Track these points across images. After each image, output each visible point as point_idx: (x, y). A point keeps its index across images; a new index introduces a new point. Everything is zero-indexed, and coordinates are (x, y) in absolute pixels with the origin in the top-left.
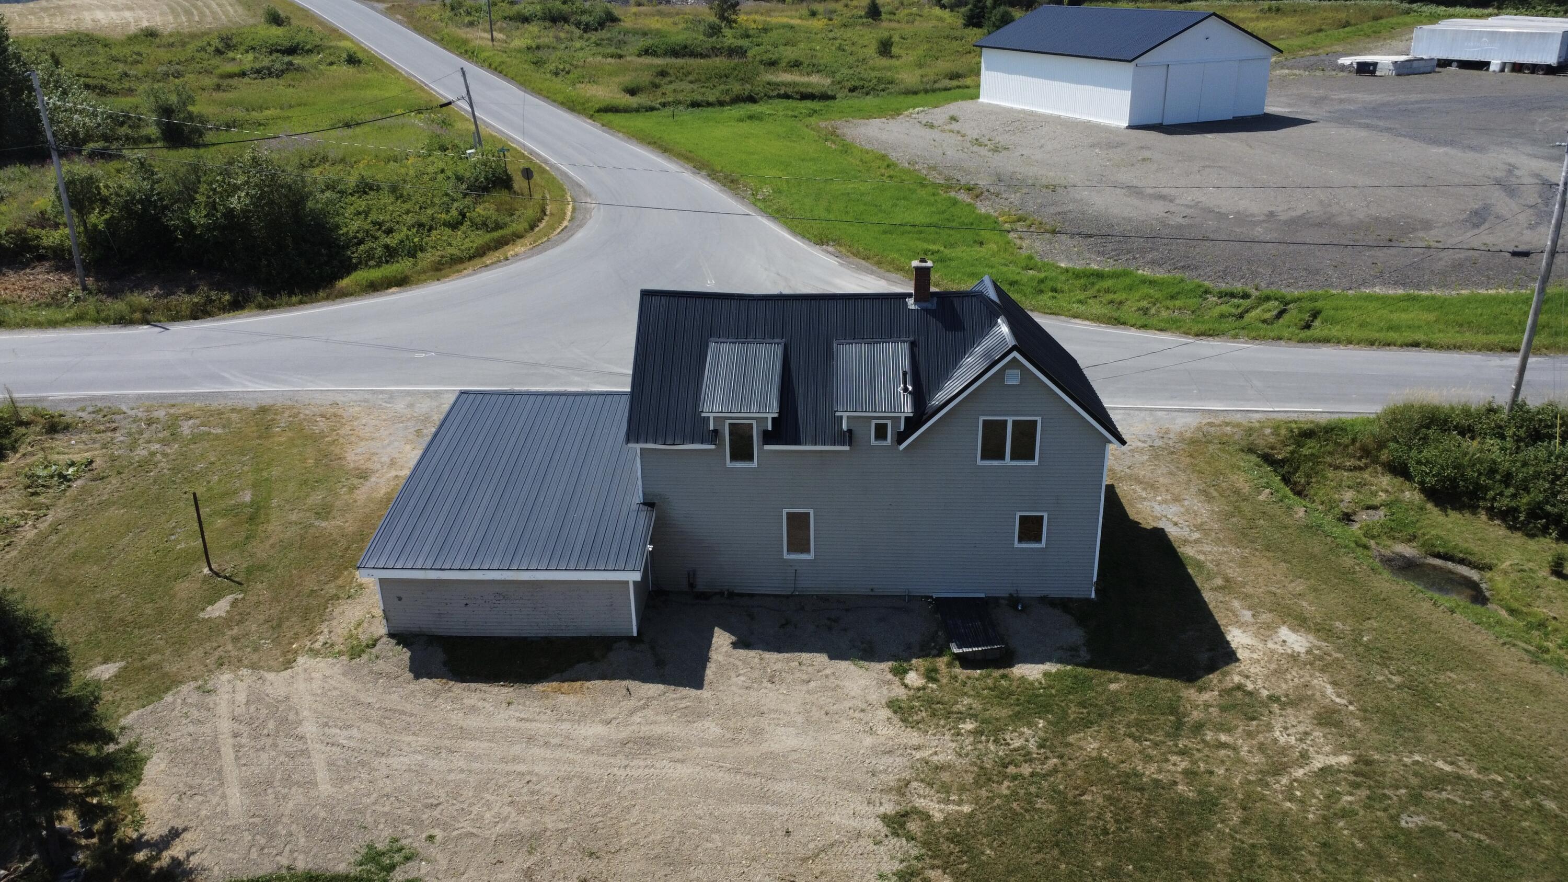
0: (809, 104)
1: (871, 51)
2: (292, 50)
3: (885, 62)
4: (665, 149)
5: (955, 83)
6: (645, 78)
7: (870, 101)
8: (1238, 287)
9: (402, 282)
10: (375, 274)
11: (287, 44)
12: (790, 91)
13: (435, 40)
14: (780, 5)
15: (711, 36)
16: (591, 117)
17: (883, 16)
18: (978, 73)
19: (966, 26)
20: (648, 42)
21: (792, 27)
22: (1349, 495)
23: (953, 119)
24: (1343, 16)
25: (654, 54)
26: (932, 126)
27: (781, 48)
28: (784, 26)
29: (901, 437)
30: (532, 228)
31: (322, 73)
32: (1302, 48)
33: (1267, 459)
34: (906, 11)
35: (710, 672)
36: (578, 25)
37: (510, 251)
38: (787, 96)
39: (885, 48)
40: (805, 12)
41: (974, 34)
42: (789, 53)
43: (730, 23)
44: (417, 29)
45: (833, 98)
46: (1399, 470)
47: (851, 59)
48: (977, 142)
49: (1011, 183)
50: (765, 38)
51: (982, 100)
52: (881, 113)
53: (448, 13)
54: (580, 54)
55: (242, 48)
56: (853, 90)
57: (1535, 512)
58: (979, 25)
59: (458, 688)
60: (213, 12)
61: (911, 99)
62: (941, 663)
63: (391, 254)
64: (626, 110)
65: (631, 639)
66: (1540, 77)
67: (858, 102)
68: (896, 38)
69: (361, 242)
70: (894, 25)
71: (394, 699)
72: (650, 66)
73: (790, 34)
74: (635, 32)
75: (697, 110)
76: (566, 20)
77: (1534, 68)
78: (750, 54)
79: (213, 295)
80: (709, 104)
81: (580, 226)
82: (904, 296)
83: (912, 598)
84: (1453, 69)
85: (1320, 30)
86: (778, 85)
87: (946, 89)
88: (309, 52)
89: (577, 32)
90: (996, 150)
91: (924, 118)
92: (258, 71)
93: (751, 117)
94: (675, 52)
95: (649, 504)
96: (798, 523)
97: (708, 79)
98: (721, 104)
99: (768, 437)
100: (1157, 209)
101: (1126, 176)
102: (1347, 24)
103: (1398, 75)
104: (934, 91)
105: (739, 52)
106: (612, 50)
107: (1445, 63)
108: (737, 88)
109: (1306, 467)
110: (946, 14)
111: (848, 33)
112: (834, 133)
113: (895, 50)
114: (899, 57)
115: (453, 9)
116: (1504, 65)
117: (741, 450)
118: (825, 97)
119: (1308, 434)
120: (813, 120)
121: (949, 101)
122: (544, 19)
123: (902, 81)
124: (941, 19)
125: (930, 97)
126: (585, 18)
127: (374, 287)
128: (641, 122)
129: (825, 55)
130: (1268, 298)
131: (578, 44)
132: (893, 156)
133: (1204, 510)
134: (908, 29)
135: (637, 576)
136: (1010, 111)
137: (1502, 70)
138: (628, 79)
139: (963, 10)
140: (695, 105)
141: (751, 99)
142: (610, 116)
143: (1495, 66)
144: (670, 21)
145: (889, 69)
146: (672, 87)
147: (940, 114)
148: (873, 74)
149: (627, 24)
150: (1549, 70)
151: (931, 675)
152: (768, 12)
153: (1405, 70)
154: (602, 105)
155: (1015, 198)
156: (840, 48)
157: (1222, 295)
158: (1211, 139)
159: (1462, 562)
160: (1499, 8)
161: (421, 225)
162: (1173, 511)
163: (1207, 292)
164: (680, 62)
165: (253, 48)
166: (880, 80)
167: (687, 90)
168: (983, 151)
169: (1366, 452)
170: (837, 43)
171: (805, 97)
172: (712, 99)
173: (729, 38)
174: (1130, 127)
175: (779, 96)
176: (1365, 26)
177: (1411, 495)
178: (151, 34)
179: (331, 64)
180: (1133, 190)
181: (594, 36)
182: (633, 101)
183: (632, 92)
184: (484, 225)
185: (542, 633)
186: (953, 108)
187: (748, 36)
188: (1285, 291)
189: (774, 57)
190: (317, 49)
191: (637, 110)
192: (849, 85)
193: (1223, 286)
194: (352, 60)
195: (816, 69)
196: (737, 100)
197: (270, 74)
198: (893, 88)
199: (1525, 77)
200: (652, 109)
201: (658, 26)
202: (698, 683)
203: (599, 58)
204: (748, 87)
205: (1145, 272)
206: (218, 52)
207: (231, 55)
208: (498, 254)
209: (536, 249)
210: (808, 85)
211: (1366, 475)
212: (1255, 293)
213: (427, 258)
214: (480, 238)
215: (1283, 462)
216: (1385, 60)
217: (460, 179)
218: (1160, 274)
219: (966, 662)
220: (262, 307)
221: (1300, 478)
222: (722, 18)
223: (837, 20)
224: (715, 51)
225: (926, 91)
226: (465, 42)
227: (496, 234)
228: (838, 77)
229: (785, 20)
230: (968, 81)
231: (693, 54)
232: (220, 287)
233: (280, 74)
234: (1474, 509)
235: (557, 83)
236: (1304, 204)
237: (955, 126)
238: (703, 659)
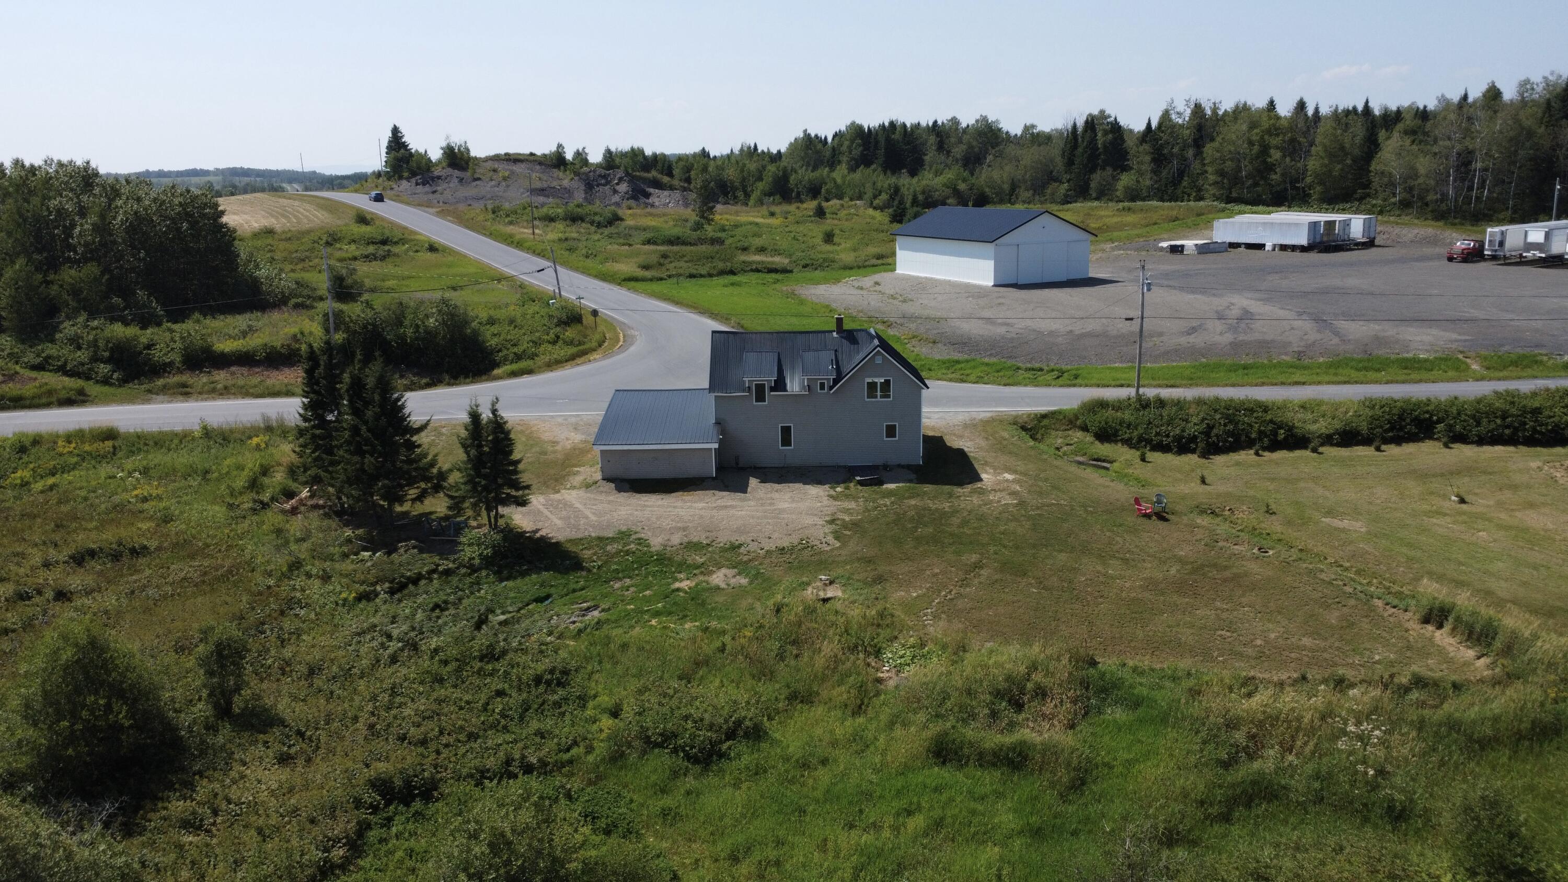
0: (774, 275)
1: (818, 240)
2: (384, 242)
3: (829, 247)
4: (677, 303)
5: (880, 262)
6: (654, 259)
7: (818, 273)
8: (1037, 365)
9: (530, 372)
10: (514, 367)
11: (379, 238)
12: (759, 267)
13: (485, 235)
14: (744, 208)
15: (695, 230)
16: (619, 284)
17: (828, 215)
18: (894, 254)
19: (891, 222)
20: (649, 235)
21: (757, 224)
22: (1059, 441)
23: (877, 283)
24: (1175, 213)
25: (655, 243)
26: (862, 288)
27: (751, 239)
28: (751, 223)
29: (831, 388)
30: (600, 346)
31: (413, 258)
32: (1138, 236)
33: (1024, 428)
34: (845, 212)
35: (749, 489)
36: (592, 223)
37: (592, 357)
38: (757, 270)
39: (829, 238)
40: (766, 213)
41: (896, 226)
42: (757, 242)
43: (709, 221)
44: (467, 227)
45: (791, 271)
46: (1085, 429)
47: (803, 246)
48: (893, 297)
49: (912, 318)
50: (738, 232)
51: (898, 271)
52: (826, 281)
53: (491, 216)
54: (600, 244)
55: (346, 241)
56: (805, 266)
57: (1141, 439)
58: (900, 222)
59: (638, 496)
60: (306, 217)
61: (847, 272)
62: (852, 485)
63: (518, 357)
64: (643, 280)
65: (713, 479)
66: (1297, 254)
67: (808, 274)
68: (837, 232)
69: (500, 351)
70: (836, 222)
71: (611, 498)
72: (655, 252)
73: (755, 229)
74: (637, 228)
75: (694, 280)
76: (582, 220)
77: (1294, 248)
78: (728, 242)
79: (415, 379)
80: (702, 276)
81: (631, 344)
82: (832, 332)
83: (839, 467)
84: (1242, 249)
85: (1155, 224)
86: (751, 263)
87: (874, 266)
88: (396, 243)
89: (593, 229)
90: (904, 301)
91: (856, 284)
92: (366, 257)
93: (732, 284)
94: (672, 241)
95: (718, 423)
96: (786, 431)
97: (699, 260)
98: (710, 275)
99: (772, 389)
100: (1001, 330)
101: (987, 314)
102: (1176, 219)
103: (1199, 253)
104: (865, 267)
105: (720, 241)
106: (621, 241)
107: (1234, 245)
108: (721, 265)
109: (1042, 431)
110: (877, 214)
111: (801, 228)
112: (793, 293)
113: (836, 239)
114: (839, 244)
115: (494, 212)
116: (1274, 246)
117: (760, 397)
118: (785, 271)
119: (1044, 416)
120: (777, 286)
121: (875, 273)
122: (565, 219)
123: (841, 260)
124: (873, 218)
125: (861, 271)
126: (597, 218)
127: (514, 374)
128: (656, 287)
129: (784, 244)
130: (1053, 370)
131: (596, 237)
132: (834, 306)
133: (983, 443)
134: (846, 225)
135: (716, 446)
136: (918, 278)
137: (1274, 250)
138: (641, 259)
139: (891, 210)
140: (692, 276)
141: (732, 272)
142: (633, 284)
143: (1268, 247)
144: (662, 219)
145: (832, 252)
146: (673, 265)
147: (868, 281)
148: (820, 256)
149: (630, 222)
150: (1303, 249)
151: (847, 488)
152: (737, 213)
153: (1203, 250)
154: (627, 276)
155: (913, 326)
156: (795, 238)
157: (1027, 370)
158: (1047, 292)
159: (1104, 461)
160: (1289, 207)
161: (533, 342)
162: (969, 444)
163: (1018, 368)
164: (676, 248)
165: (354, 241)
166: (825, 260)
167: (684, 266)
168: (895, 302)
169: (1071, 422)
170: (792, 235)
171: (771, 271)
172: (704, 272)
173: (709, 231)
174: (995, 286)
175: (752, 270)
176: (1189, 221)
177: (1089, 438)
178: (269, 232)
179: (417, 251)
180: (989, 320)
181: (607, 231)
182: (648, 274)
183: (646, 267)
184: (571, 343)
185: (672, 476)
186: (877, 277)
187: (724, 230)
188: (1064, 367)
189: (746, 244)
190: (402, 241)
191: (651, 280)
192: (803, 263)
193: (1029, 366)
194: (432, 248)
195: (777, 252)
196: (722, 273)
197: (375, 259)
198: (837, 265)
199: (1289, 253)
200: (661, 279)
201: (653, 223)
202: (745, 491)
203: (616, 247)
204: (729, 264)
205: (986, 360)
206: (328, 244)
207: (338, 246)
208: (582, 359)
209: (605, 357)
210: (773, 263)
211: (1070, 432)
212: (1046, 368)
213: (540, 360)
214: (572, 350)
215: (1030, 430)
216: (1189, 244)
217: (551, 317)
218: (994, 360)
219: (861, 483)
220: (449, 384)
221: (1039, 436)
222: (702, 217)
223: (791, 218)
224: (701, 241)
225: (859, 267)
226: (511, 236)
227: (581, 348)
228: (794, 258)
229: (751, 219)
230: (890, 260)
231: (685, 243)
232: (420, 374)
233: (383, 258)
234: (1116, 442)
235: (589, 263)
236: (1092, 326)
237: (878, 288)
238: (747, 486)
